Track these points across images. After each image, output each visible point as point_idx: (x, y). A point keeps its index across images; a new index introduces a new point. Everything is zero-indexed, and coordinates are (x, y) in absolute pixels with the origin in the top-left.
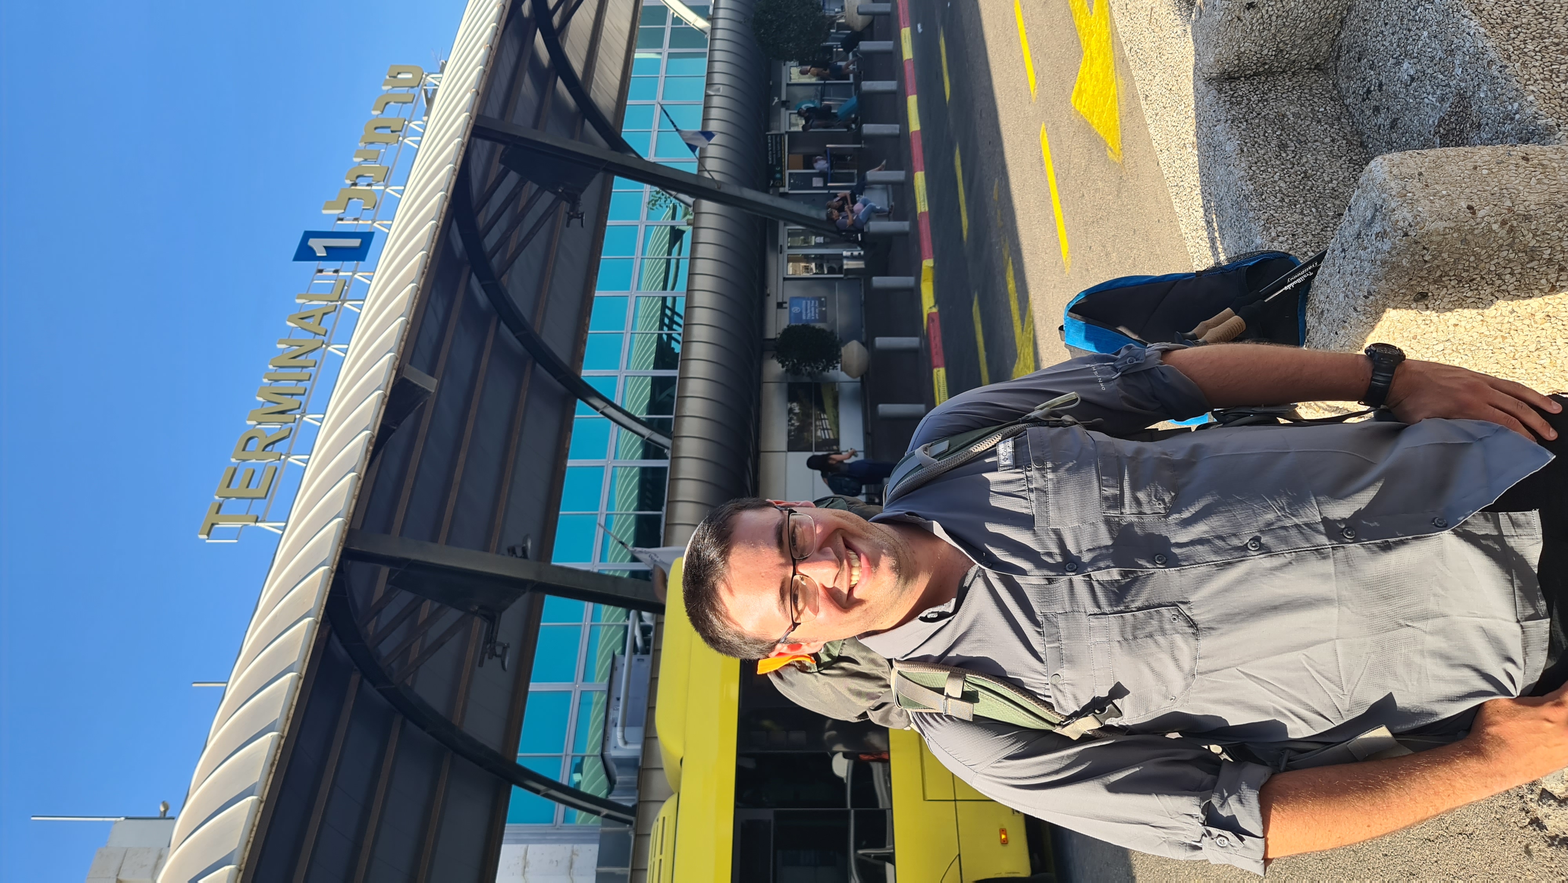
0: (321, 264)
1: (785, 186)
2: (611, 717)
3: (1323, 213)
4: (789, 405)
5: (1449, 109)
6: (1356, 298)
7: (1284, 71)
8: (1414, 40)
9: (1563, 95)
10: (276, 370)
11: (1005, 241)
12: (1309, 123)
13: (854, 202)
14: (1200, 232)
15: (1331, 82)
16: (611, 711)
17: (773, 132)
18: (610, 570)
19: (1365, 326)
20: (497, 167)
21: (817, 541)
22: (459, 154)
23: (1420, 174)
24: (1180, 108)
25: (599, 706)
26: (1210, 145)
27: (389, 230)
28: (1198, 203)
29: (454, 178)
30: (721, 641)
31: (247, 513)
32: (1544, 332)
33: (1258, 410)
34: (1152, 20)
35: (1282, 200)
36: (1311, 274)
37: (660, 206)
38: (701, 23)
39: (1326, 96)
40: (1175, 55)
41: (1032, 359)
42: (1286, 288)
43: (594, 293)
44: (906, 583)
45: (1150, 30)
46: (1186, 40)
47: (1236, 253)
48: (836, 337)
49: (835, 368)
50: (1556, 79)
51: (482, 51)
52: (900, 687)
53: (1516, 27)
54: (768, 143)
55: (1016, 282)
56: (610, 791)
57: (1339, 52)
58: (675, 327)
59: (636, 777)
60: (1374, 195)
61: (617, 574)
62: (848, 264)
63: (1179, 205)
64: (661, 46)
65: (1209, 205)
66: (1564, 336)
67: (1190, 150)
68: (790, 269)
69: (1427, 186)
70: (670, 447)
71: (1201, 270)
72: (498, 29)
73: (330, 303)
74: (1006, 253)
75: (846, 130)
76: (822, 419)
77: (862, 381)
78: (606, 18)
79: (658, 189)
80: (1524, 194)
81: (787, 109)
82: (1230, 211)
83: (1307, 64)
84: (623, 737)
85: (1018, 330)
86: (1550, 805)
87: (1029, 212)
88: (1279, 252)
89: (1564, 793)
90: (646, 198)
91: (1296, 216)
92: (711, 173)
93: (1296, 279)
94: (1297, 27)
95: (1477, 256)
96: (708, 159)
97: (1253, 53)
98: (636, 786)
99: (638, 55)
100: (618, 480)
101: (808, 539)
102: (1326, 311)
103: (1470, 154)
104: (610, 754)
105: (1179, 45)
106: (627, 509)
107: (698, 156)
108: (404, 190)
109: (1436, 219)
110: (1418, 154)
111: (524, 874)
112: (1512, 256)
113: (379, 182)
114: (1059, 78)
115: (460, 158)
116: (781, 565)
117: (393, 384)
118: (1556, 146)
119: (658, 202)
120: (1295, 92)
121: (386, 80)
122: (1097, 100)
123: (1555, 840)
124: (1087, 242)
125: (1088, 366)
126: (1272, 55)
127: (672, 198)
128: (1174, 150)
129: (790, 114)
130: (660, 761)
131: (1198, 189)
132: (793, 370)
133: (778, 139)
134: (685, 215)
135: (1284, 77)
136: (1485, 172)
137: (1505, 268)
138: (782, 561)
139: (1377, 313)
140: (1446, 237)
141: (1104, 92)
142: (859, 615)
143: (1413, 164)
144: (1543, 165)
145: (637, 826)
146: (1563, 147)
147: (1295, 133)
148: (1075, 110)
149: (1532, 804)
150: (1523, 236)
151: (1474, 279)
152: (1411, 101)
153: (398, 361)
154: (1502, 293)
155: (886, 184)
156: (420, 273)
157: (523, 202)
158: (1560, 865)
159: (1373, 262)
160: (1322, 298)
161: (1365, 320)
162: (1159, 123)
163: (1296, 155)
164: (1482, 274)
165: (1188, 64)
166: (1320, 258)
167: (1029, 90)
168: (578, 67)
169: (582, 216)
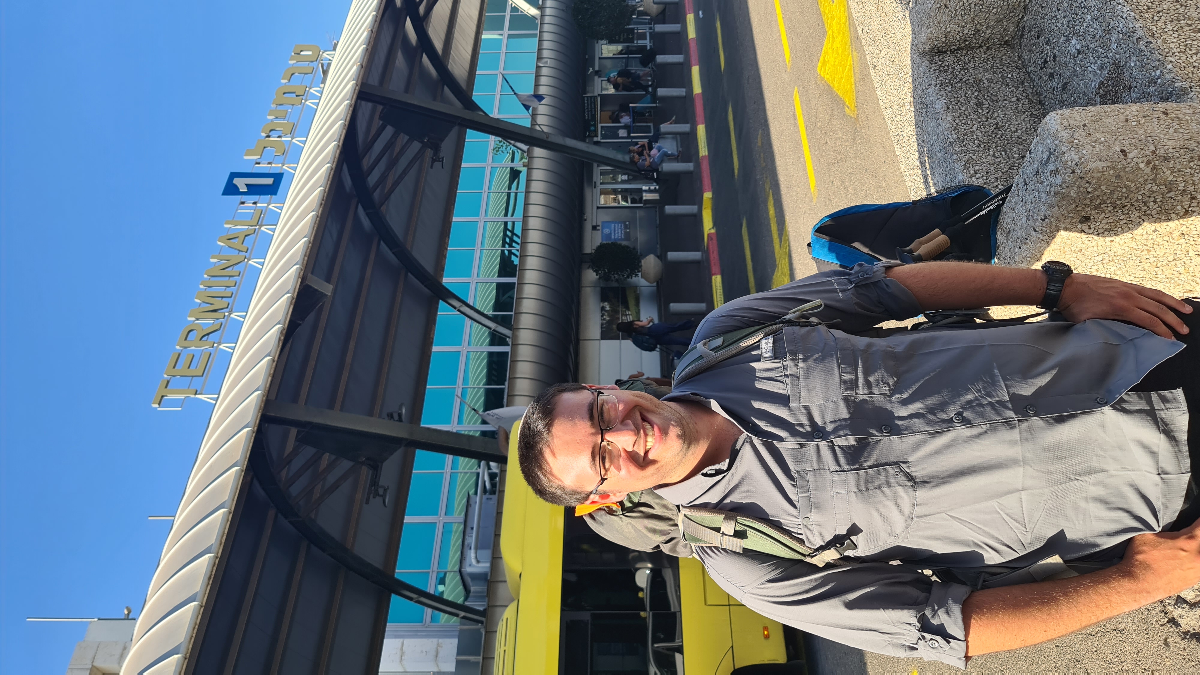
0: (244, 198)
1: (598, 137)
2: (467, 542)
3: (1010, 156)
4: (602, 305)
5: (1107, 75)
6: (1035, 221)
7: (981, 47)
8: (1080, 22)
9: (1195, 64)
10: (210, 279)
11: (767, 177)
12: (1000, 86)
13: (651, 148)
14: (916, 171)
15: (1016, 54)
16: (467, 537)
17: (588, 95)
18: (465, 431)
19: (1042, 242)
20: (377, 123)
21: (620, 416)
22: (348, 113)
23: (1085, 125)
24: (900, 75)
25: (458, 533)
26: (923, 103)
27: (295, 171)
28: (914, 148)
29: (344, 131)
30: (548, 492)
31: (189, 388)
32: (1180, 246)
33: (959, 312)
34: (879, 8)
35: (979, 146)
36: (1001, 202)
37: (502, 152)
38: (533, 11)
39: (1013, 65)
40: (897, 34)
41: (788, 268)
42: (981, 213)
43: (452, 219)
44: (689, 447)
45: (877, 15)
46: (905, 23)
47: (943, 187)
48: (637, 252)
49: (636, 275)
50: (1189, 52)
51: (365, 34)
52: (685, 526)
53: (1159, 12)
54: (584, 103)
55: (775, 209)
56: (466, 599)
57: (1023, 32)
58: (514, 244)
59: (486, 588)
60: (1049, 141)
61: (471, 434)
62: (646, 196)
63: (899, 150)
64: (502, 29)
65: (922, 150)
66: (1195, 250)
67: (908, 108)
68: (602, 200)
69: (1090, 134)
70: (511, 336)
71: (917, 199)
72: (377, 17)
73: (250, 227)
74: (767, 187)
75: (644, 93)
76: (626, 315)
77: (658, 286)
78: (460, 8)
79: (500, 139)
80: (1164, 141)
81: (599, 77)
82: (939, 154)
83: (999, 41)
84: (476, 557)
85: (777, 246)
86: (1183, 608)
87: (785, 156)
88: (976, 186)
89: (1194, 599)
90: (491, 146)
91: (989, 158)
92: (541, 126)
93: (989, 207)
94: (991, 12)
95: (1128, 188)
96: (539, 116)
97: (956, 33)
98: (485, 594)
99: (485, 36)
100: (471, 361)
101: (612, 413)
102: (1012, 231)
103: (1122, 110)
104: (466, 571)
105: (900, 27)
106: (478, 384)
107: (531, 113)
108: (306, 141)
109: (1096, 160)
110: (1083, 110)
111: (401, 662)
112: (1155, 188)
113: (287, 134)
114: (808, 52)
115: (349, 116)
116: (592, 434)
117: (299, 288)
118: (1189, 104)
119: (501, 149)
120: (989, 63)
121: (292, 56)
122: (837, 69)
123: (1187, 635)
124: (829, 178)
125: (829, 279)
126: (971, 34)
127: (511, 146)
128: (895, 107)
129: (602, 81)
130: (504, 575)
131: (914, 137)
132: (605, 278)
133: (593, 100)
134: (522, 159)
135: (980, 51)
136: (1134, 123)
137: (1149, 197)
138: (593, 431)
139: (1051, 232)
140: (1104, 173)
141: (843, 63)
142: (652, 472)
143: (1079, 117)
144: (1178, 118)
145: (486, 624)
146: (1194, 104)
147: (989, 94)
148: (821, 77)
149: (1170, 607)
150: (1163, 172)
151: (1126, 206)
152: (1078, 69)
153: (303, 271)
154: (1147, 216)
155: (675, 134)
156: (319, 204)
157: (397, 149)
158: (1191, 653)
159: (1048, 193)
160: (1009, 221)
161: (1042, 238)
162: (884, 87)
163: (989, 111)
164: (1132, 201)
165: (906, 41)
166: (1008, 190)
167: (785, 61)
168: (438, 45)
169: (442, 161)
